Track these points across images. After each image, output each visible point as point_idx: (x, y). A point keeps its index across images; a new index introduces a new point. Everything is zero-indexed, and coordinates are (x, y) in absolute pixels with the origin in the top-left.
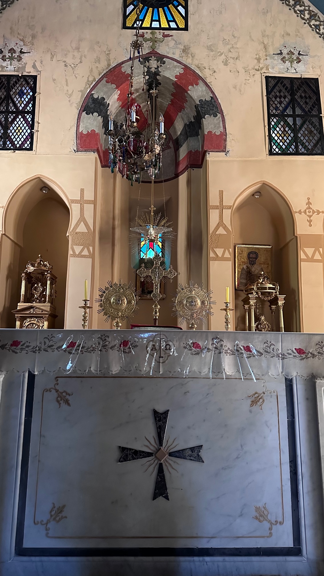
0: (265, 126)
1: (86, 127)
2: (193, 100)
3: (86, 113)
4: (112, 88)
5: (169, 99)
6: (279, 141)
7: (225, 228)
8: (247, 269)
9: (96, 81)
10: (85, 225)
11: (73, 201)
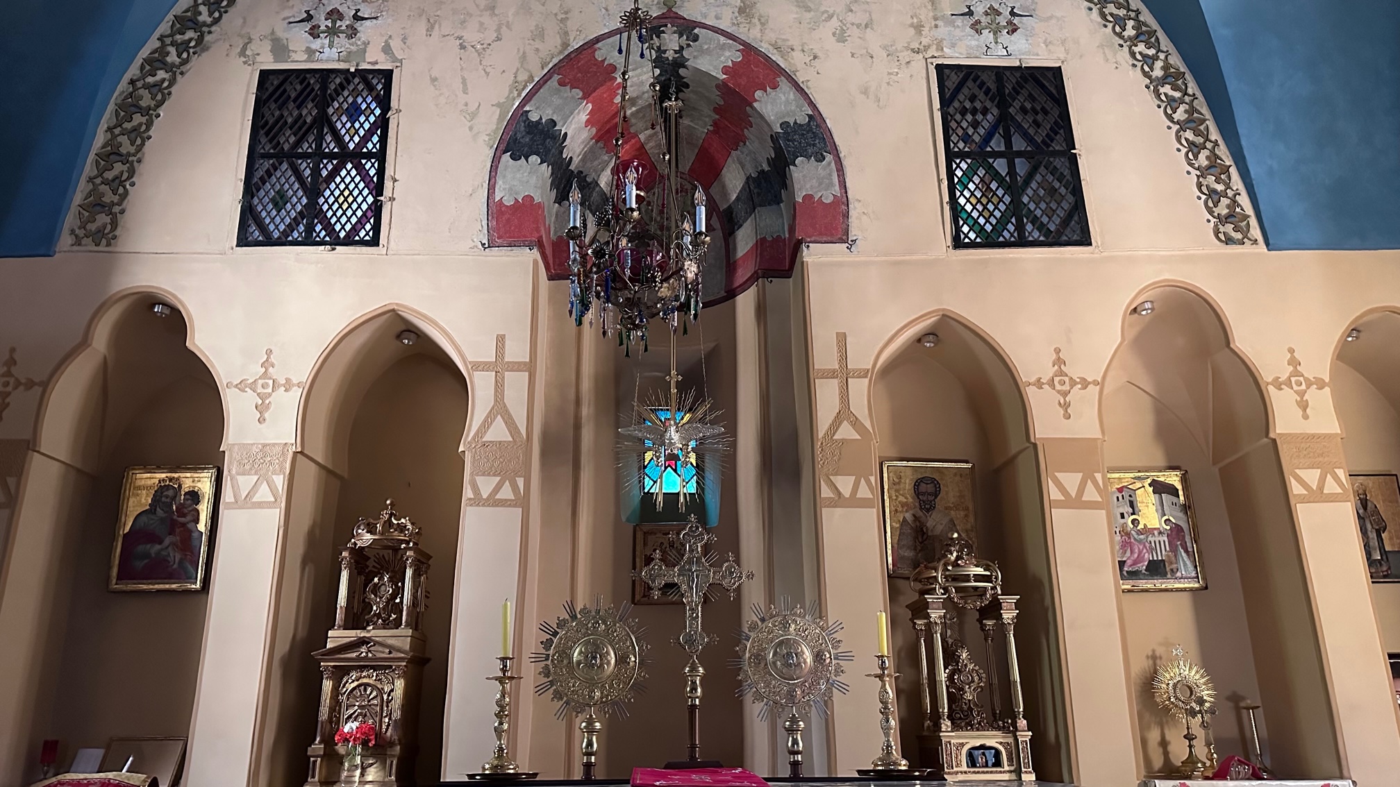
0: (940, 181)
1: (510, 189)
2: (766, 122)
3: (511, 156)
4: (573, 97)
5: (707, 119)
6: (975, 214)
7: (856, 423)
8: (915, 521)
9: (533, 81)
10: (506, 423)
11: (477, 366)
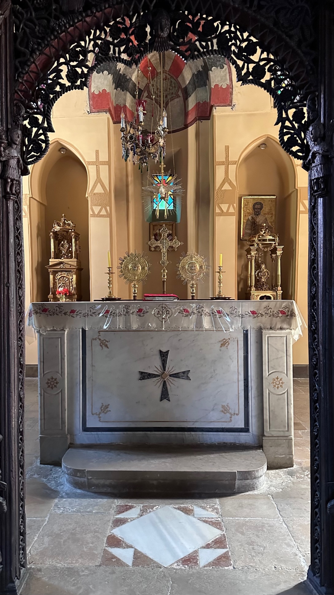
1: (97, 87)
3: (96, 72)
7: (230, 184)
8: (252, 219)
10: (102, 186)
11: (90, 163)
